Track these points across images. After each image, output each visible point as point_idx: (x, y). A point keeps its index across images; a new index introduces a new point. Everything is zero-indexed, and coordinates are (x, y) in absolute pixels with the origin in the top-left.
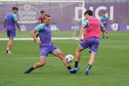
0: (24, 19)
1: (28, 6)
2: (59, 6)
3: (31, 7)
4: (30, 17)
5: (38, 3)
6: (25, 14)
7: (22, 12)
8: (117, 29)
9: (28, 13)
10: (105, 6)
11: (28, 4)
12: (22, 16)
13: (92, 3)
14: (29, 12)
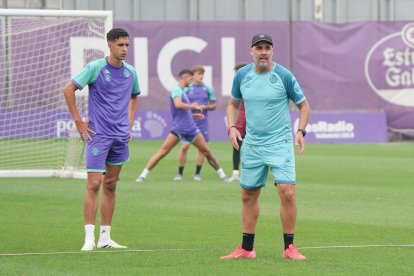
10: (197, 35)
13: (140, 22)
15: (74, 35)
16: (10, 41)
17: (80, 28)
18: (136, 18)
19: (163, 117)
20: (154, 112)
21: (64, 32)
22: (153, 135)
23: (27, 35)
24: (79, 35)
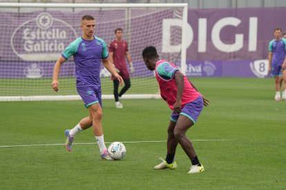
0: (36, 50)
1: (47, 17)
2: (123, 17)
3: (53, 19)
4: (51, 44)
5: (71, 10)
6: (38, 38)
7: (30, 32)
8: (266, 73)
9: (45, 36)
10: (236, 16)
11: (45, 11)
12: (31, 42)
13: (203, 9)
14: (50, 33)
15: (166, 18)
16: (130, 22)
17: (169, 14)
18: (201, 7)
19: (214, 64)
20: (209, 61)
21: (160, 17)
22: (208, 74)
23: (139, 18)
24: (169, 17)
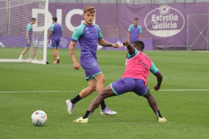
2: (6, 6)
10: (81, 8)
13: (59, 3)
16: (9, 10)
17: (36, 5)
18: (58, 2)
20: (63, 38)
21: (30, 7)
22: (63, 47)
23: (15, 8)
24: (35, 8)
